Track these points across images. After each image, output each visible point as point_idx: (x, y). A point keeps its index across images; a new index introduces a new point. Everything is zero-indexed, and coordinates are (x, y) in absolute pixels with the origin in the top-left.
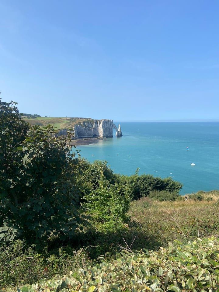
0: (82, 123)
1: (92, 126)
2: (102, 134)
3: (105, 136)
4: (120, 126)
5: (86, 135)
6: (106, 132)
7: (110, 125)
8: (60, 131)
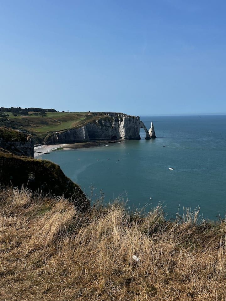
0: (97, 121)
1: (111, 125)
2: (123, 136)
3: (128, 138)
4: (152, 124)
5: (102, 137)
6: (129, 132)
7: (136, 123)
8: (66, 131)
